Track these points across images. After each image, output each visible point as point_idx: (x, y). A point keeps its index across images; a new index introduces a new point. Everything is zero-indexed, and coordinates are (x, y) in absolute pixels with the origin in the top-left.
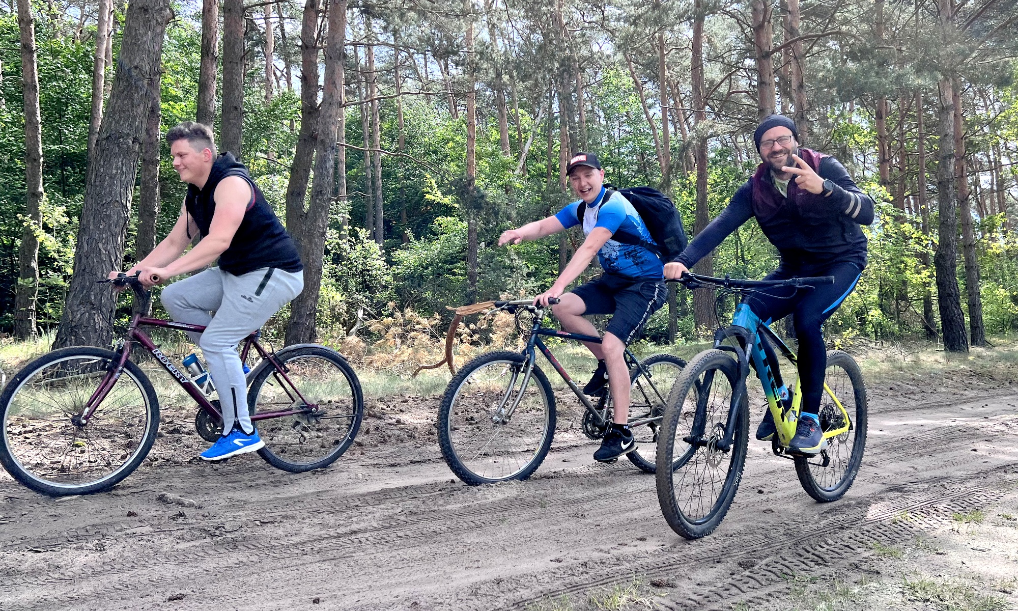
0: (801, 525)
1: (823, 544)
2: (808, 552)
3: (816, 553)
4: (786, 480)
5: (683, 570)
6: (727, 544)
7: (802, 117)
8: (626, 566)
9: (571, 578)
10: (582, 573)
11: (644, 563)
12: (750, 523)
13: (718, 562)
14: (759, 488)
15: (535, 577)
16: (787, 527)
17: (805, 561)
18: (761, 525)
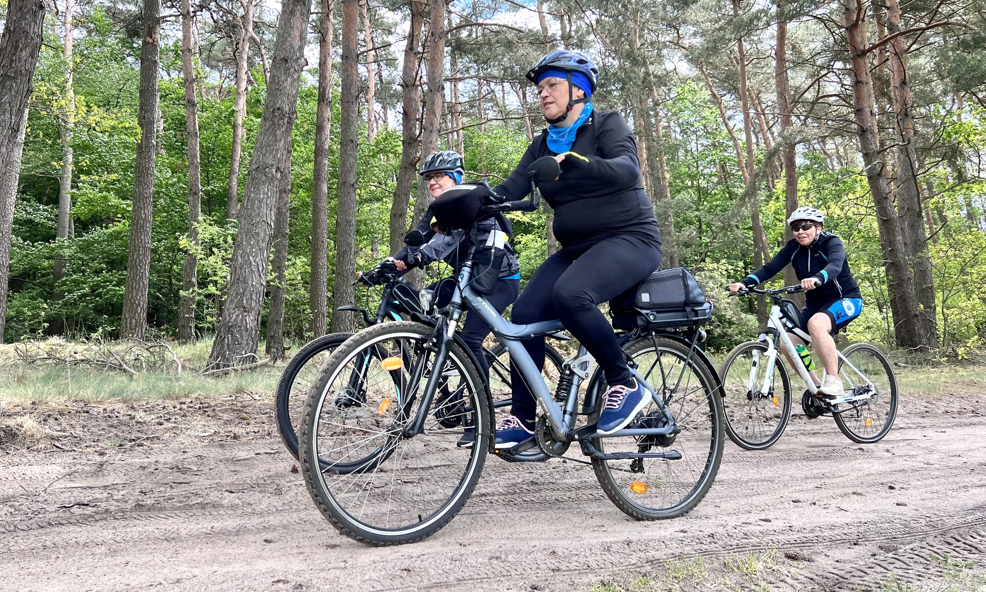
0: (944, 518)
1: (975, 535)
2: (958, 541)
3: (968, 542)
4: (919, 478)
5: (819, 548)
6: (861, 529)
7: (906, 115)
8: (754, 540)
9: (700, 546)
10: (710, 543)
11: (773, 539)
12: (885, 515)
13: (855, 544)
14: (890, 484)
15: (663, 542)
16: (928, 519)
17: (956, 549)
18: (897, 516)
